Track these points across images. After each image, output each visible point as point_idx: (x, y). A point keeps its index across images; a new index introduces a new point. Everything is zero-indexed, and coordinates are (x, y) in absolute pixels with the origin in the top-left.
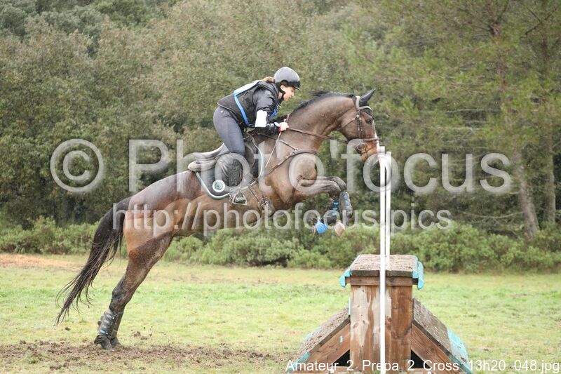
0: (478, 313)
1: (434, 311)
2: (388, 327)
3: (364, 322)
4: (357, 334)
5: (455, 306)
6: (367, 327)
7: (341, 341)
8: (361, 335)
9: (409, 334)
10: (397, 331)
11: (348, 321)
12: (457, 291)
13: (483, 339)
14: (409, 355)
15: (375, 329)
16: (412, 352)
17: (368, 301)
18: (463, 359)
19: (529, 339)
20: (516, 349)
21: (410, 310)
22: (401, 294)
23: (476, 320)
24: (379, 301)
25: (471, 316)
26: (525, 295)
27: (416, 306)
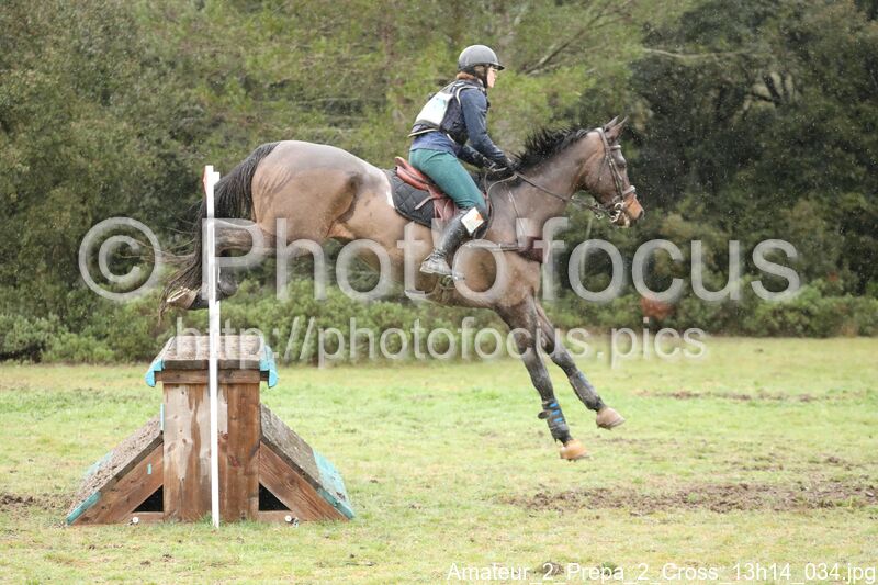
0: (358, 427)
1: (291, 424)
2: (222, 447)
3: (185, 441)
4: (174, 460)
5: (322, 416)
6: (190, 449)
7: (150, 472)
8: (181, 463)
9: (255, 458)
10: (237, 454)
11: (159, 441)
12: (323, 393)
13: (368, 465)
14: (256, 490)
15: (203, 452)
16: (260, 485)
17: (191, 408)
18: (339, 494)
19: (439, 463)
20: (420, 480)
21: (257, 421)
22: (242, 396)
23: (356, 437)
24: (208, 407)
25: (347, 431)
26: (431, 396)
27: (263, 415)
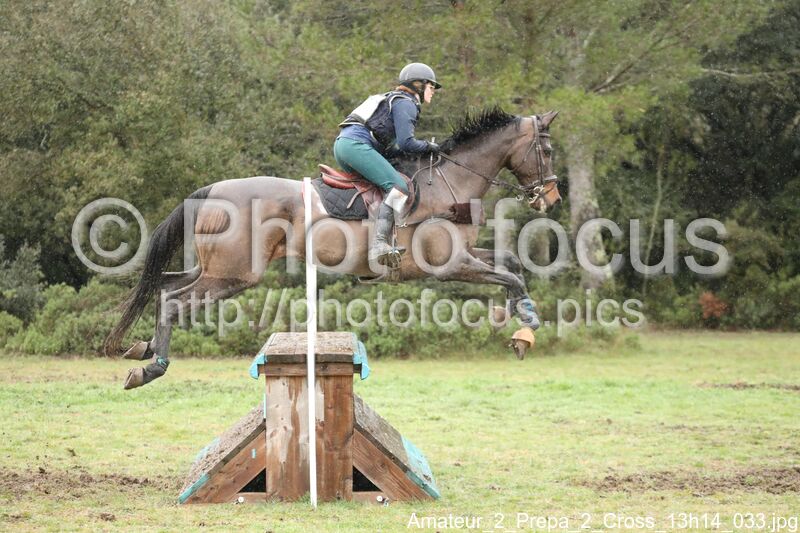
0: (443, 415)
1: (382, 412)
2: (320, 434)
3: (285, 428)
4: (276, 445)
5: (409, 405)
6: (290, 436)
7: (254, 456)
8: (282, 447)
9: (350, 444)
10: (332, 440)
11: (262, 428)
12: (410, 384)
13: (451, 449)
14: (350, 472)
15: (302, 438)
16: (354, 469)
17: (291, 397)
18: (426, 477)
19: (516, 448)
20: (499, 463)
21: (350, 410)
22: (338, 386)
23: (440, 424)
24: (307, 397)
25: (432, 419)
26: (508, 387)
27: (356, 404)
